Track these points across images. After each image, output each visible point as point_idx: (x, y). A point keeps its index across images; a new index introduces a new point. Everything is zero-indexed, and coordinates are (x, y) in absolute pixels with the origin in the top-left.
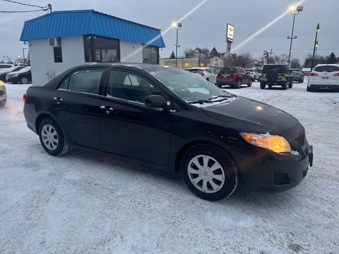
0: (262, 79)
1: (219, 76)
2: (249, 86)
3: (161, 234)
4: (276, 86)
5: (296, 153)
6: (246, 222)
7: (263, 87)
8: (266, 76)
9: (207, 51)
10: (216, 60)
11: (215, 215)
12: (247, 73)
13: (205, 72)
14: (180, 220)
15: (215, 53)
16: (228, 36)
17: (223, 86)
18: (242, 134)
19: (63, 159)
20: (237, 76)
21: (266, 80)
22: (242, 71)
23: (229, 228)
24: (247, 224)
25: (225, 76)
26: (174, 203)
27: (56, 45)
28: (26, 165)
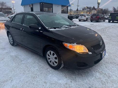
0: (109, 18)
1: (91, 17)
2: (104, 21)
3: (26, 81)
4: (115, 21)
5: (90, 53)
6: (62, 81)
7: (109, 22)
8: (111, 18)
9: (91, 8)
10: (94, 11)
11: (52, 76)
12: (104, 16)
13: (86, 16)
14: (38, 76)
15: (94, 8)
16: (99, 1)
17: (93, 21)
18: (63, 43)
19: (15, 47)
20: (99, 17)
21: (111, 19)
22: (101, 15)
23: (54, 83)
24: (62, 82)
25: (94, 17)
26: (40, 69)
27: (31, 7)
28: (2, 48)
